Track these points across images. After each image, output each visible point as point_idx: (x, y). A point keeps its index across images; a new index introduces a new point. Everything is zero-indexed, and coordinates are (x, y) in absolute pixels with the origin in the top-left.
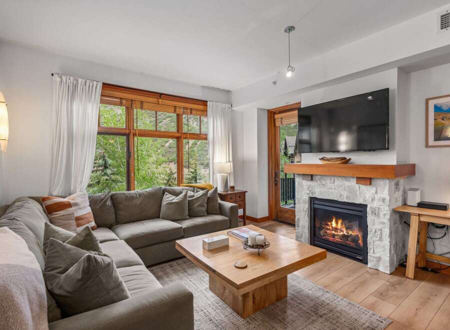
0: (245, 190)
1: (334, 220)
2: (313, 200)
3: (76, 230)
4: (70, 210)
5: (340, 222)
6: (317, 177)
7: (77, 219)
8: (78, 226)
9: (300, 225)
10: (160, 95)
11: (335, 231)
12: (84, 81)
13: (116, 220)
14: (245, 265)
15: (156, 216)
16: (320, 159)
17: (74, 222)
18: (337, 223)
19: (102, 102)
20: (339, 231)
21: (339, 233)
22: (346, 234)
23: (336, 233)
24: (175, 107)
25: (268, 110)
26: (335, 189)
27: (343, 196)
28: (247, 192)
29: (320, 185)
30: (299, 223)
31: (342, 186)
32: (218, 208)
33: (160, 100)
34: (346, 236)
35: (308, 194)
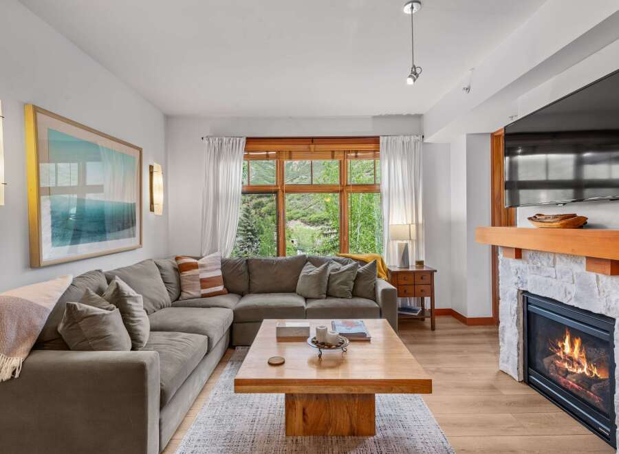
0: (434, 268)
1: (567, 338)
2: (526, 298)
3: (200, 291)
4: (196, 271)
5: (577, 343)
6: (528, 252)
7: (202, 281)
8: (203, 287)
9: (506, 339)
10: (312, 140)
11: (569, 364)
12: (228, 139)
13: (249, 288)
14: (282, 361)
15: (291, 290)
16: (530, 219)
17: (198, 283)
18: (572, 346)
19: (247, 157)
20: (576, 365)
21: (575, 370)
22: (587, 374)
23: (570, 369)
24: (333, 151)
25: (492, 135)
26: (556, 278)
27: (569, 293)
28: (436, 271)
29: (533, 269)
30: (503, 335)
31: (568, 272)
32: (372, 289)
33: (312, 146)
34: (588, 378)
35: (516, 284)
